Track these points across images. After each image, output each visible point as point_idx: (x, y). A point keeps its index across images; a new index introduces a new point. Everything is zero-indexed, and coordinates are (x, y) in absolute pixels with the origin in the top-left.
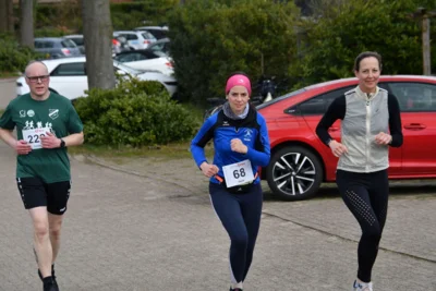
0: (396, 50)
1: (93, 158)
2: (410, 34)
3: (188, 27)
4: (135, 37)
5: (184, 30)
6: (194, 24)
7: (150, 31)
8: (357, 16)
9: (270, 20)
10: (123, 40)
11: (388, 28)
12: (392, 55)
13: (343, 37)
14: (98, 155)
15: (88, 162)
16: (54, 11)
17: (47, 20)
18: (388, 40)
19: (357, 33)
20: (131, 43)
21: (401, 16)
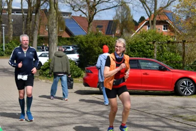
0: (147, 54)
1: (48, 81)
2: (151, 49)
3: (84, 43)
4: (69, 48)
5: (83, 45)
6: (86, 42)
7: (75, 46)
8: (135, 42)
9: (110, 42)
10: (65, 48)
11: (145, 47)
12: (145, 55)
13: (131, 48)
14: (50, 80)
15: (46, 82)
16: (45, 39)
17: (42, 41)
18: (145, 50)
19: (135, 47)
20: (68, 50)
21: (149, 43)
